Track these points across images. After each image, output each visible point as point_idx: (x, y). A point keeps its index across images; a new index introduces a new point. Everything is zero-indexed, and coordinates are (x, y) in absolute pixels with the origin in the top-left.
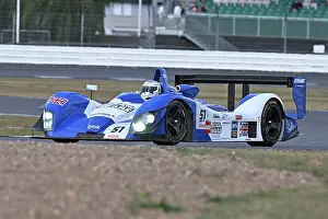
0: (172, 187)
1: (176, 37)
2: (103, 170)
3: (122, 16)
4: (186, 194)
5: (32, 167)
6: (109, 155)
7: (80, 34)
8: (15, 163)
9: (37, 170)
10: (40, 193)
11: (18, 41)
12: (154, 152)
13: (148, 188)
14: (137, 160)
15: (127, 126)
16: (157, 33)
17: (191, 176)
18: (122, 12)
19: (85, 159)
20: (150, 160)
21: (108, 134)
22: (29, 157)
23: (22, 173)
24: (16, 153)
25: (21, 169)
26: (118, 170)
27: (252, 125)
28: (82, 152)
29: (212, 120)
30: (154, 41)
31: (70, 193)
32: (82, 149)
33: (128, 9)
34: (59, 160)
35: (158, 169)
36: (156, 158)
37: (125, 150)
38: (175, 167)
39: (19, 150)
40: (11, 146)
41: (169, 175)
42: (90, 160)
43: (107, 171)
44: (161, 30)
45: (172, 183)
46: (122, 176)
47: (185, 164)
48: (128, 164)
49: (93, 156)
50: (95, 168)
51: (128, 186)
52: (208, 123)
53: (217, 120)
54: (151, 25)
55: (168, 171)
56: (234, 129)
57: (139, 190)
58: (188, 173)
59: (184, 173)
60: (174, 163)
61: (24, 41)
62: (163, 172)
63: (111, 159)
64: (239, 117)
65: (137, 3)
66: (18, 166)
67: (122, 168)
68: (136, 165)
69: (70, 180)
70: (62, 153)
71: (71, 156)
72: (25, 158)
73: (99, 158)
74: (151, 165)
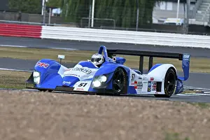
0: (193, 130)
1: (203, 26)
2: (146, 117)
3: (166, 11)
4: (202, 135)
5: (97, 113)
6: (151, 107)
7: (136, 22)
8: (85, 110)
9: (101, 115)
10: (101, 132)
11: (92, 26)
12: (183, 105)
13: (177, 130)
14: (170, 111)
15: (89, 83)
16: (190, 23)
17: (207, 123)
18: (166, 8)
19: (134, 109)
20: (179, 111)
21: (76, 87)
22: (95, 106)
23: (89, 117)
24: (86, 103)
25: (89, 115)
26: (156, 117)
27: (159, 84)
28: (132, 104)
29: (138, 81)
30: (187, 29)
31: (122, 132)
32: (132, 101)
33: (170, 6)
34: (116, 109)
35: (185, 118)
36: (184, 109)
37: (162, 104)
38: (196, 116)
39: (88, 101)
40: (83, 98)
41: (192, 122)
42: (137, 110)
43: (149, 118)
44: (193, 21)
45: (193, 127)
46: (159, 121)
47: (203, 114)
48: (164, 114)
49: (140, 107)
50: (141, 116)
51: (162, 129)
52: (136, 82)
53: (140, 81)
54: (186, 17)
55: (191, 119)
56: (149, 86)
57: (170, 132)
58: (205, 120)
59: (202, 120)
60: (195, 113)
61: (97, 26)
62: (188, 120)
63: (152, 109)
64: (152, 79)
65: (177, 2)
66: (88, 112)
67: (159, 116)
68: (169, 114)
69: (123, 123)
70: (118, 105)
71: (124, 107)
72: (92, 107)
73: (144, 108)
74: (179, 114)
